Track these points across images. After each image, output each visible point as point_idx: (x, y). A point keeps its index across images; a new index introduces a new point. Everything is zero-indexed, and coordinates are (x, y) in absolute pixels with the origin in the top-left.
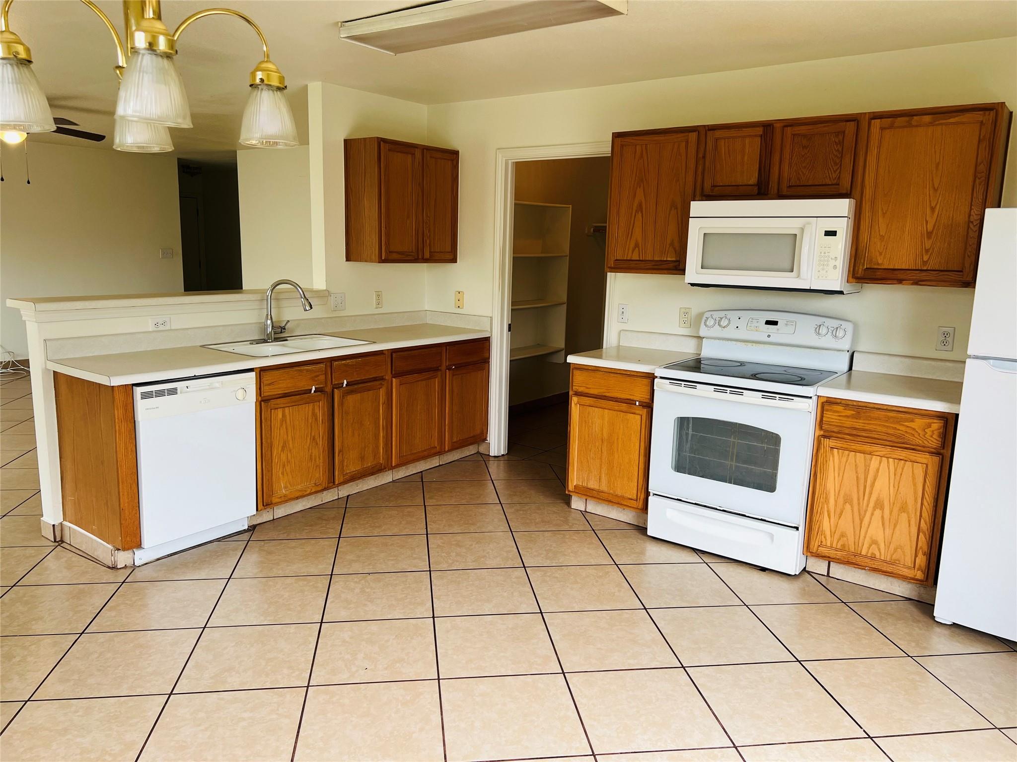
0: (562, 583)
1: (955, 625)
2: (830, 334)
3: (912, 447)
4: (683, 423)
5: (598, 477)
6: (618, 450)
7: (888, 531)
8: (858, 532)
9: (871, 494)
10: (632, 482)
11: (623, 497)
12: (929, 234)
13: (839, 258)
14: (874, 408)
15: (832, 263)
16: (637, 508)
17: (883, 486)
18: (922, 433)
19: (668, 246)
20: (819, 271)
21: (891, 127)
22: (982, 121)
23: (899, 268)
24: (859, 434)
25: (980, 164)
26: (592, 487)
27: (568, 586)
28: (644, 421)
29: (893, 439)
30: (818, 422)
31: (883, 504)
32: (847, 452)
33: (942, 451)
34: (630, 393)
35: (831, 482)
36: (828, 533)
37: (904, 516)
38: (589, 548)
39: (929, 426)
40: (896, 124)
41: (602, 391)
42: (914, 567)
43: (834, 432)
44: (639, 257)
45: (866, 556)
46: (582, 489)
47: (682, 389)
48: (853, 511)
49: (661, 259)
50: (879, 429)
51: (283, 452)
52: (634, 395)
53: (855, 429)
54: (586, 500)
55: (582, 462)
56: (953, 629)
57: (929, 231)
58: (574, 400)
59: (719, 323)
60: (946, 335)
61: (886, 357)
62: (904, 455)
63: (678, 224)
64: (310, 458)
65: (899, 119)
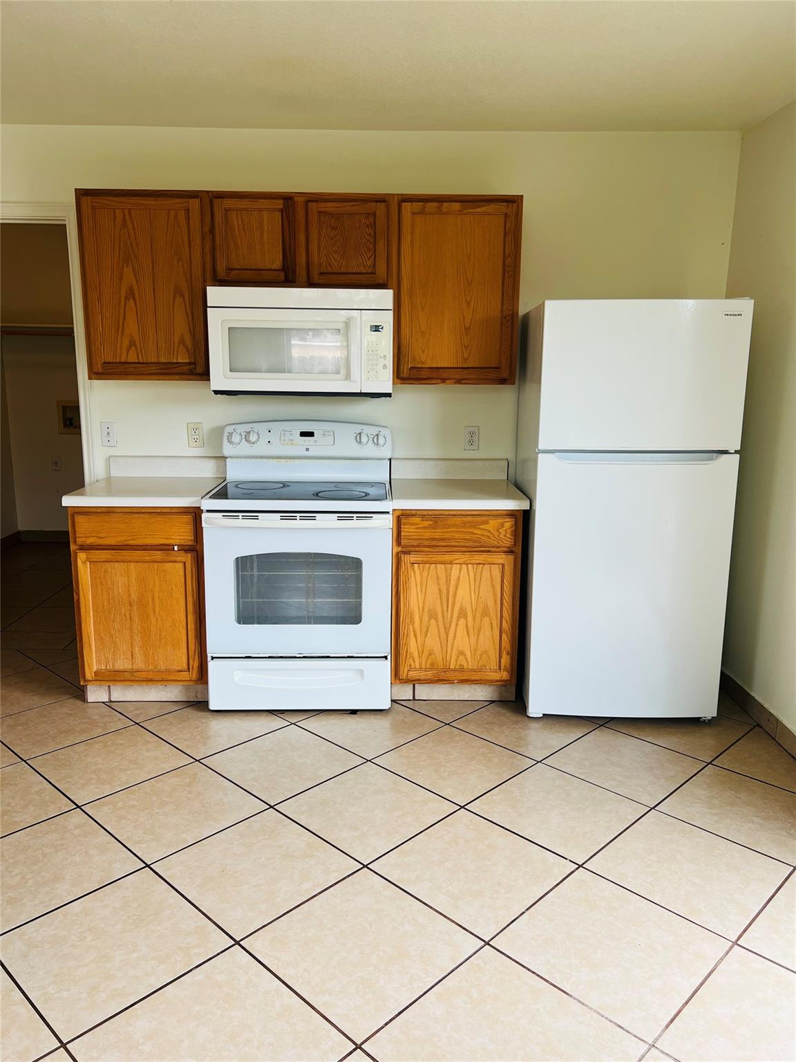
0: (146, 811)
1: (546, 716)
2: (371, 442)
3: (488, 549)
4: (243, 564)
5: (129, 654)
6: (154, 612)
7: (473, 639)
8: (444, 648)
9: (454, 604)
10: (179, 649)
11: (168, 671)
12: (467, 329)
13: (388, 357)
14: (449, 515)
15: (382, 362)
16: (190, 680)
17: (464, 596)
18: (496, 534)
19: (176, 345)
20: (369, 372)
21: (422, 212)
22: (506, 213)
23: (442, 366)
24: (439, 544)
25: (508, 257)
26: (121, 668)
27: (157, 813)
28: (189, 570)
29: (471, 544)
30: (394, 538)
31: (466, 612)
32: (427, 566)
33: (514, 549)
34: (165, 537)
35: (414, 600)
36: (416, 655)
37: (487, 619)
38: (148, 750)
39: (502, 525)
40: (427, 210)
41: (122, 539)
42: (500, 669)
43: (413, 546)
44: (138, 358)
45: (455, 670)
46: (107, 674)
47: (241, 522)
48: (438, 626)
49: (169, 361)
50: (457, 536)
52: (171, 539)
53: (434, 539)
54: (109, 686)
55: (102, 638)
56: (546, 721)
57: (466, 326)
58: (82, 556)
59: (245, 438)
60: (472, 434)
61: (422, 462)
62: (483, 558)
63: (188, 316)
65: (429, 204)
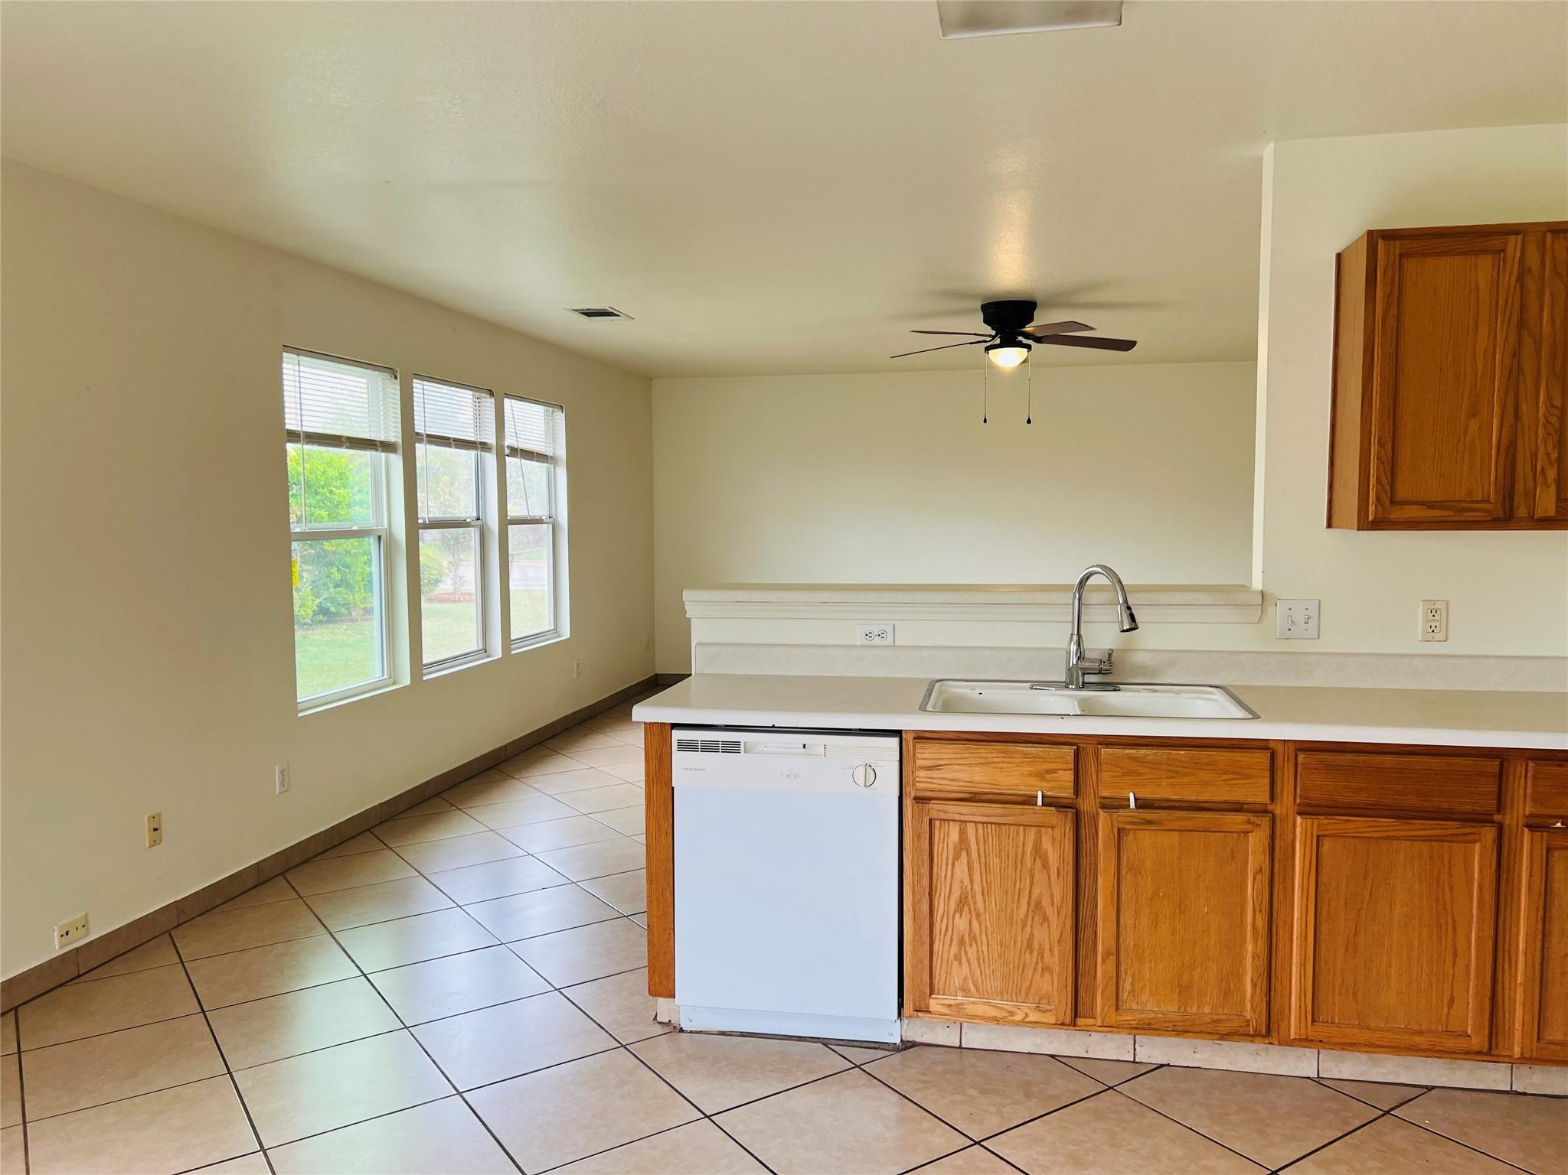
51: (961, 915)
64: (1028, 945)
